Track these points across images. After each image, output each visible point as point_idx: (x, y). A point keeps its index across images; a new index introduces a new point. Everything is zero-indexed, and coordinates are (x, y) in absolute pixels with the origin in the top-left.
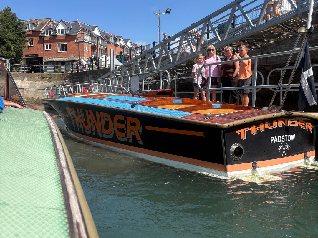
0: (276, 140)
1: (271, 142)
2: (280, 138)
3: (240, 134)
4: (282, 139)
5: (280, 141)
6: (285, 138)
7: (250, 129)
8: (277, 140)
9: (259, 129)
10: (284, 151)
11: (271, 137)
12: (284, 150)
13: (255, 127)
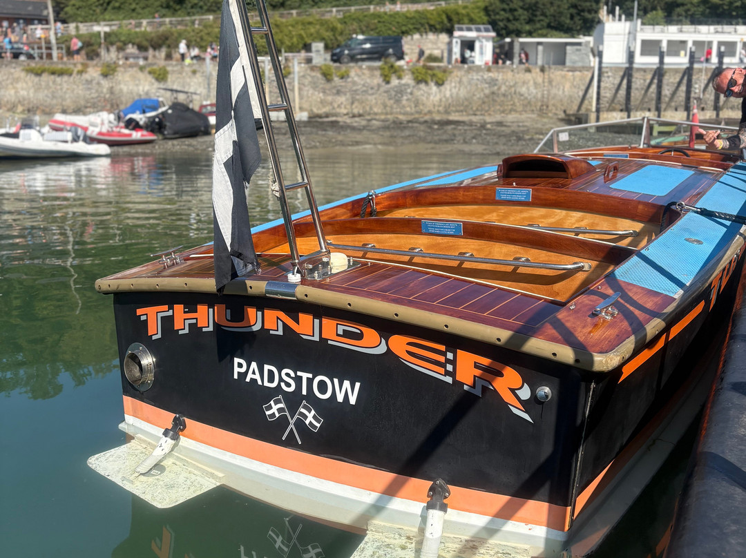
0: (254, 373)
1: (236, 377)
2: (271, 373)
3: (146, 321)
4: (281, 380)
5: (274, 385)
6: (298, 380)
7: (170, 313)
8: (257, 377)
9: (194, 321)
10: (292, 426)
11: (237, 360)
12: (292, 422)
13: (185, 312)
